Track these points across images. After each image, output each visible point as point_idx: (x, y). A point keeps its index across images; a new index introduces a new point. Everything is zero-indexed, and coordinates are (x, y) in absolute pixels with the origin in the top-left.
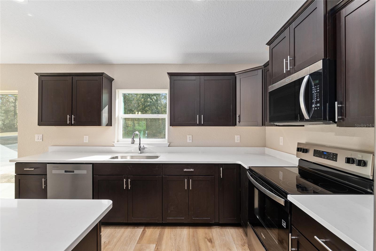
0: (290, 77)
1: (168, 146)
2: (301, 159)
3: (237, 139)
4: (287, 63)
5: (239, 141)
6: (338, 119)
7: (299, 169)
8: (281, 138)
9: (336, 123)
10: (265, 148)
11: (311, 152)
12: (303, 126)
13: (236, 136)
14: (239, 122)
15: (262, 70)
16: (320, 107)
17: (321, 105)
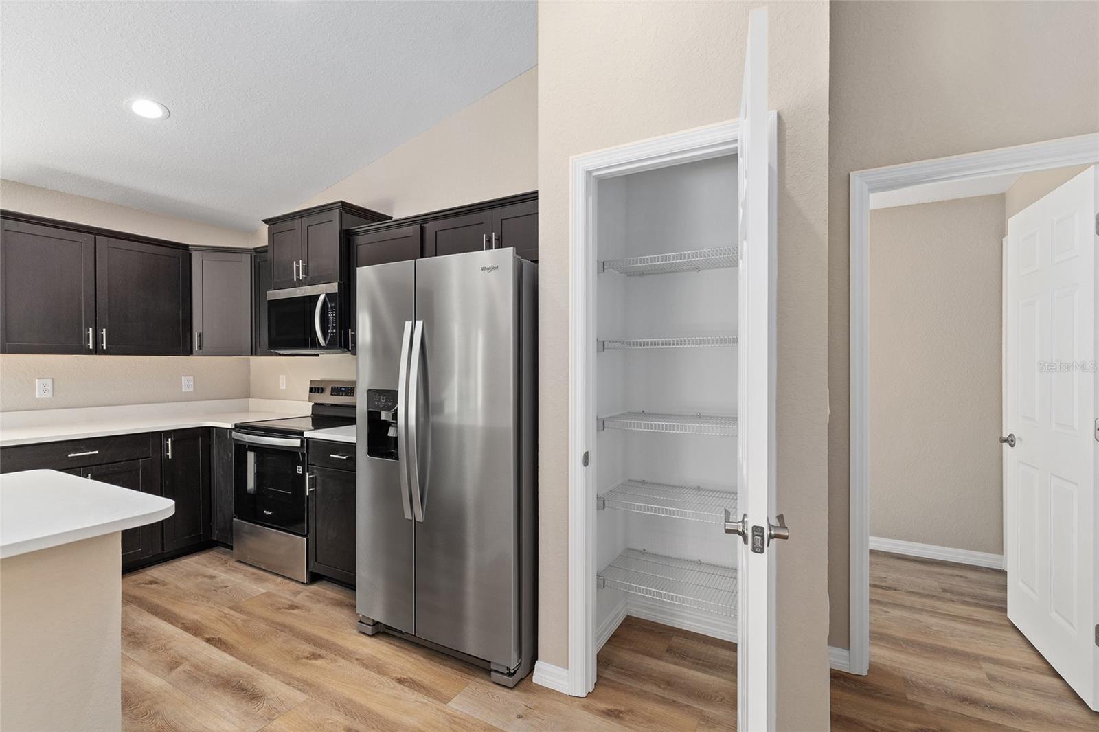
0: (302, 289)
2: (315, 404)
3: (187, 384)
4: (298, 269)
5: (191, 389)
6: (352, 347)
7: (312, 419)
8: (283, 378)
9: (350, 350)
10: (250, 399)
11: (328, 391)
12: (317, 355)
13: (183, 377)
14: (200, 347)
15: (251, 257)
16: (336, 333)
17: (336, 330)
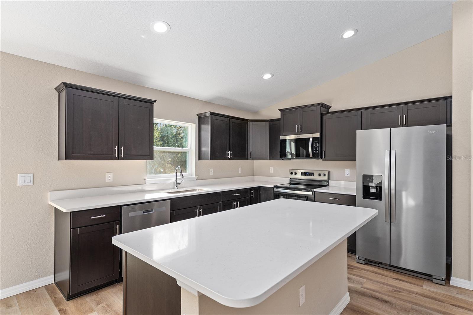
1: (196, 180)
4: (298, 128)
8: (271, 168)
10: (254, 176)
11: (299, 174)
15: (269, 123)
17: (319, 151)
